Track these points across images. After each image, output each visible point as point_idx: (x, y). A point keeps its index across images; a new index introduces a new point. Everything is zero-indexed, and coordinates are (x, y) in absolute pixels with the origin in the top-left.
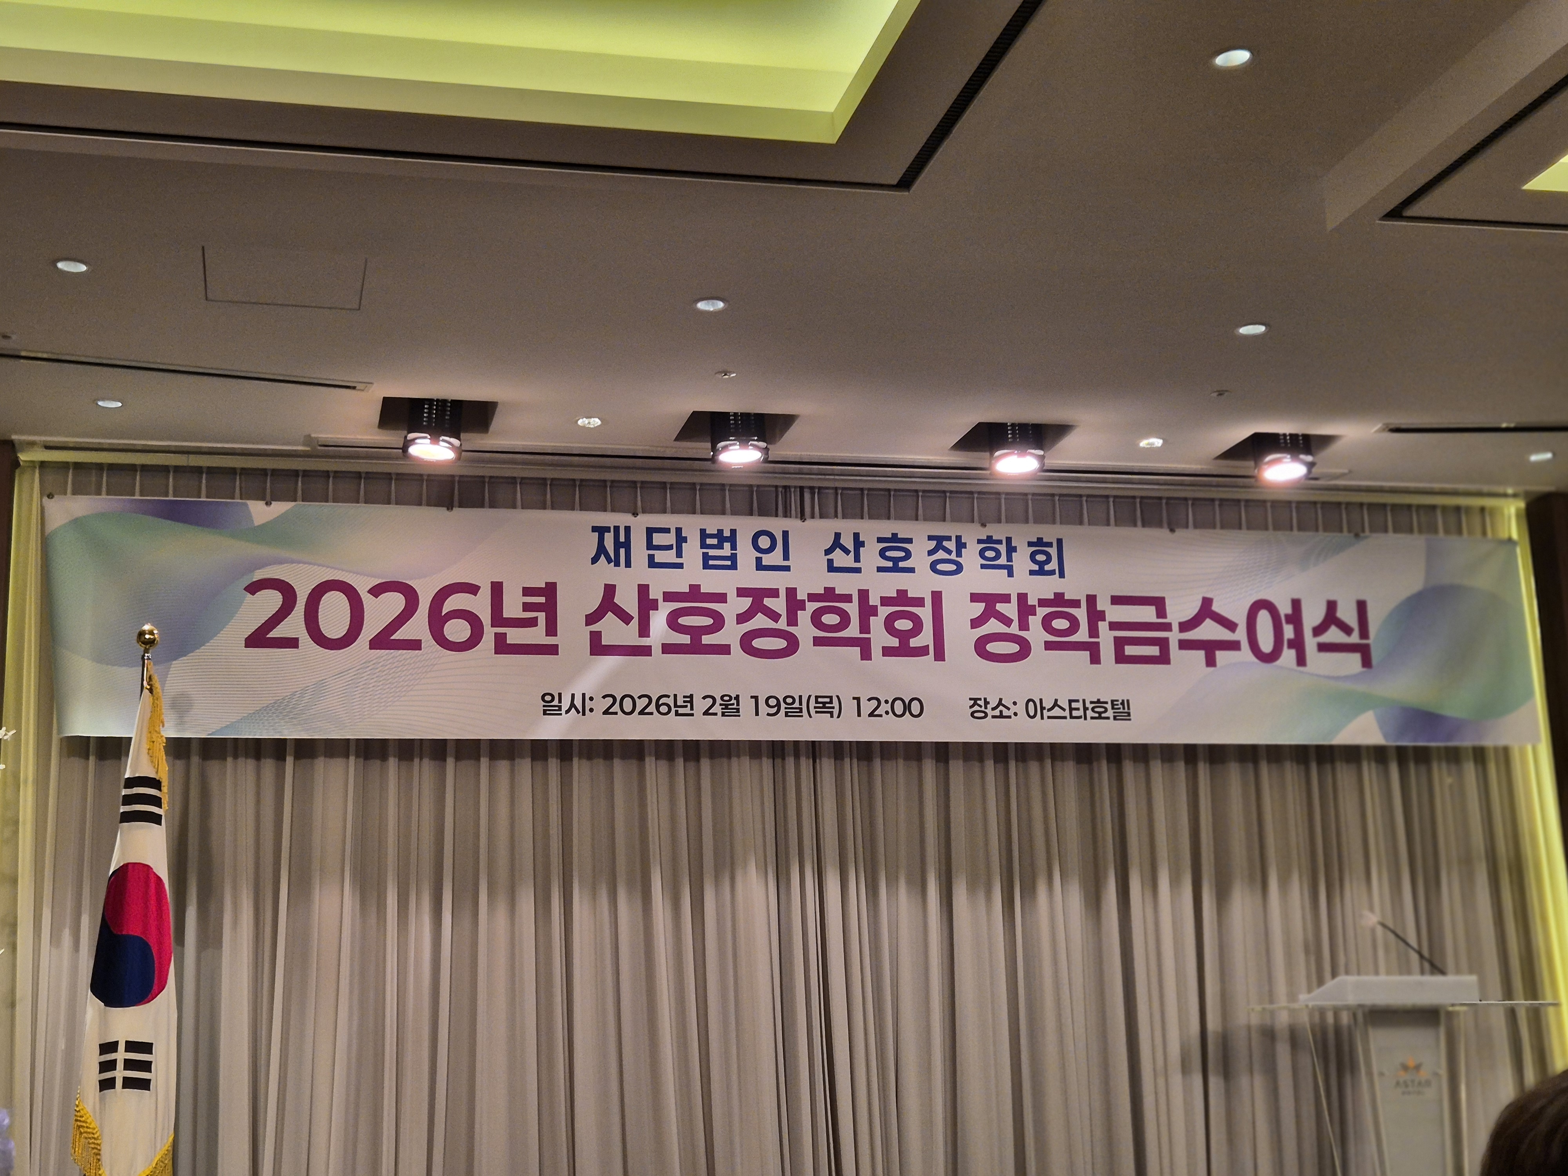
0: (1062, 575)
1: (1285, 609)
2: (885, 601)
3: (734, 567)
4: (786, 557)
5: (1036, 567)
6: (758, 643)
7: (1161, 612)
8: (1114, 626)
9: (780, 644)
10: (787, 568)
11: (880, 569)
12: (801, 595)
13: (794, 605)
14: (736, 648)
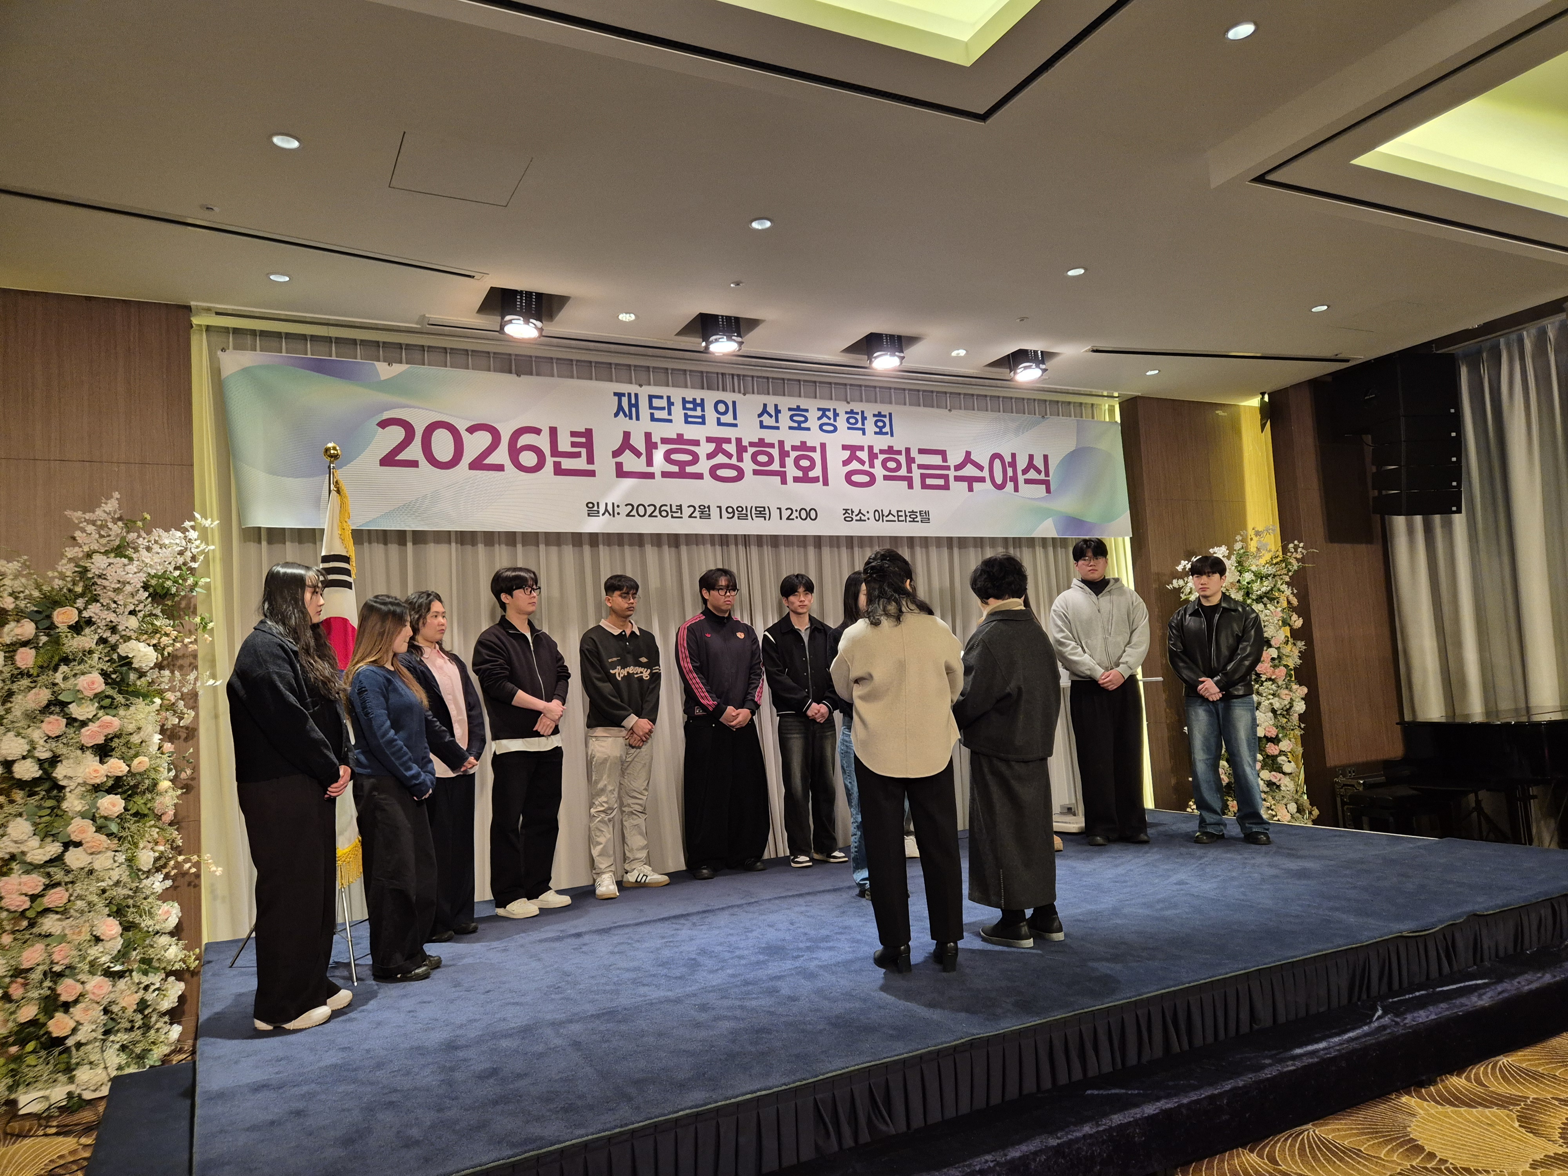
0: (892, 435)
1: (1008, 459)
2: (794, 448)
3: (703, 423)
4: (735, 418)
5: (878, 430)
6: (721, 473)
7: (945, 460)
8: (920, 467)
9: (733, 473)
10: (735, 425)
11: (791, 428)
12: (745, 443)
13: (741, 449)
14: (707, 475)
